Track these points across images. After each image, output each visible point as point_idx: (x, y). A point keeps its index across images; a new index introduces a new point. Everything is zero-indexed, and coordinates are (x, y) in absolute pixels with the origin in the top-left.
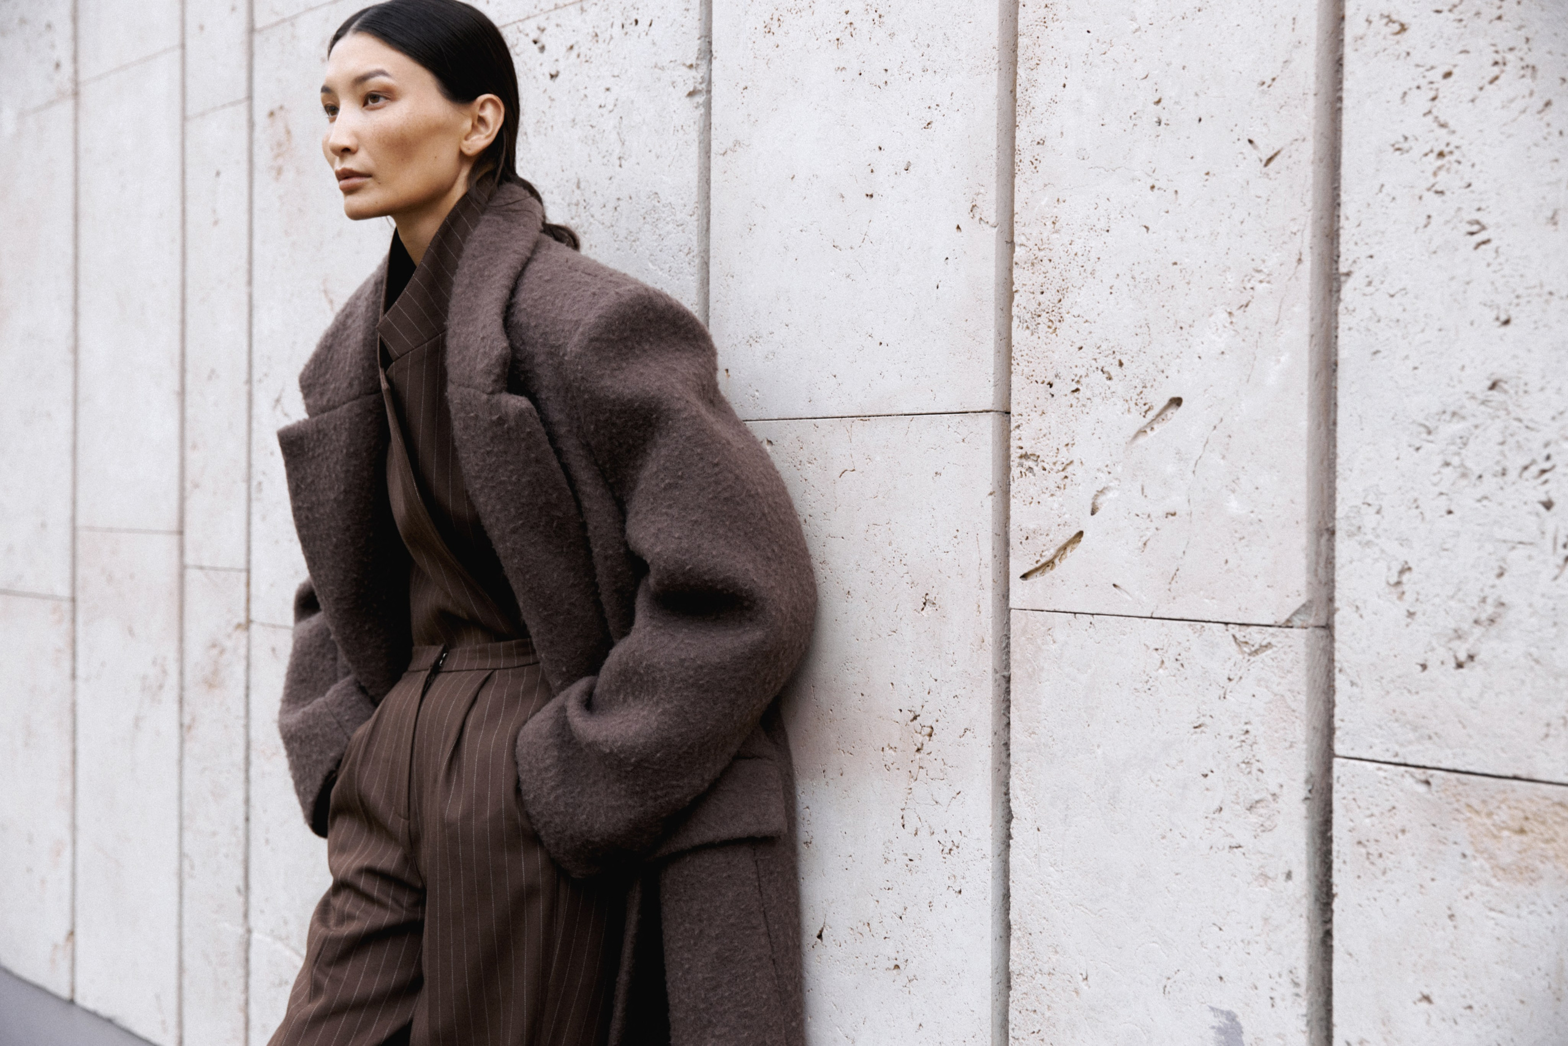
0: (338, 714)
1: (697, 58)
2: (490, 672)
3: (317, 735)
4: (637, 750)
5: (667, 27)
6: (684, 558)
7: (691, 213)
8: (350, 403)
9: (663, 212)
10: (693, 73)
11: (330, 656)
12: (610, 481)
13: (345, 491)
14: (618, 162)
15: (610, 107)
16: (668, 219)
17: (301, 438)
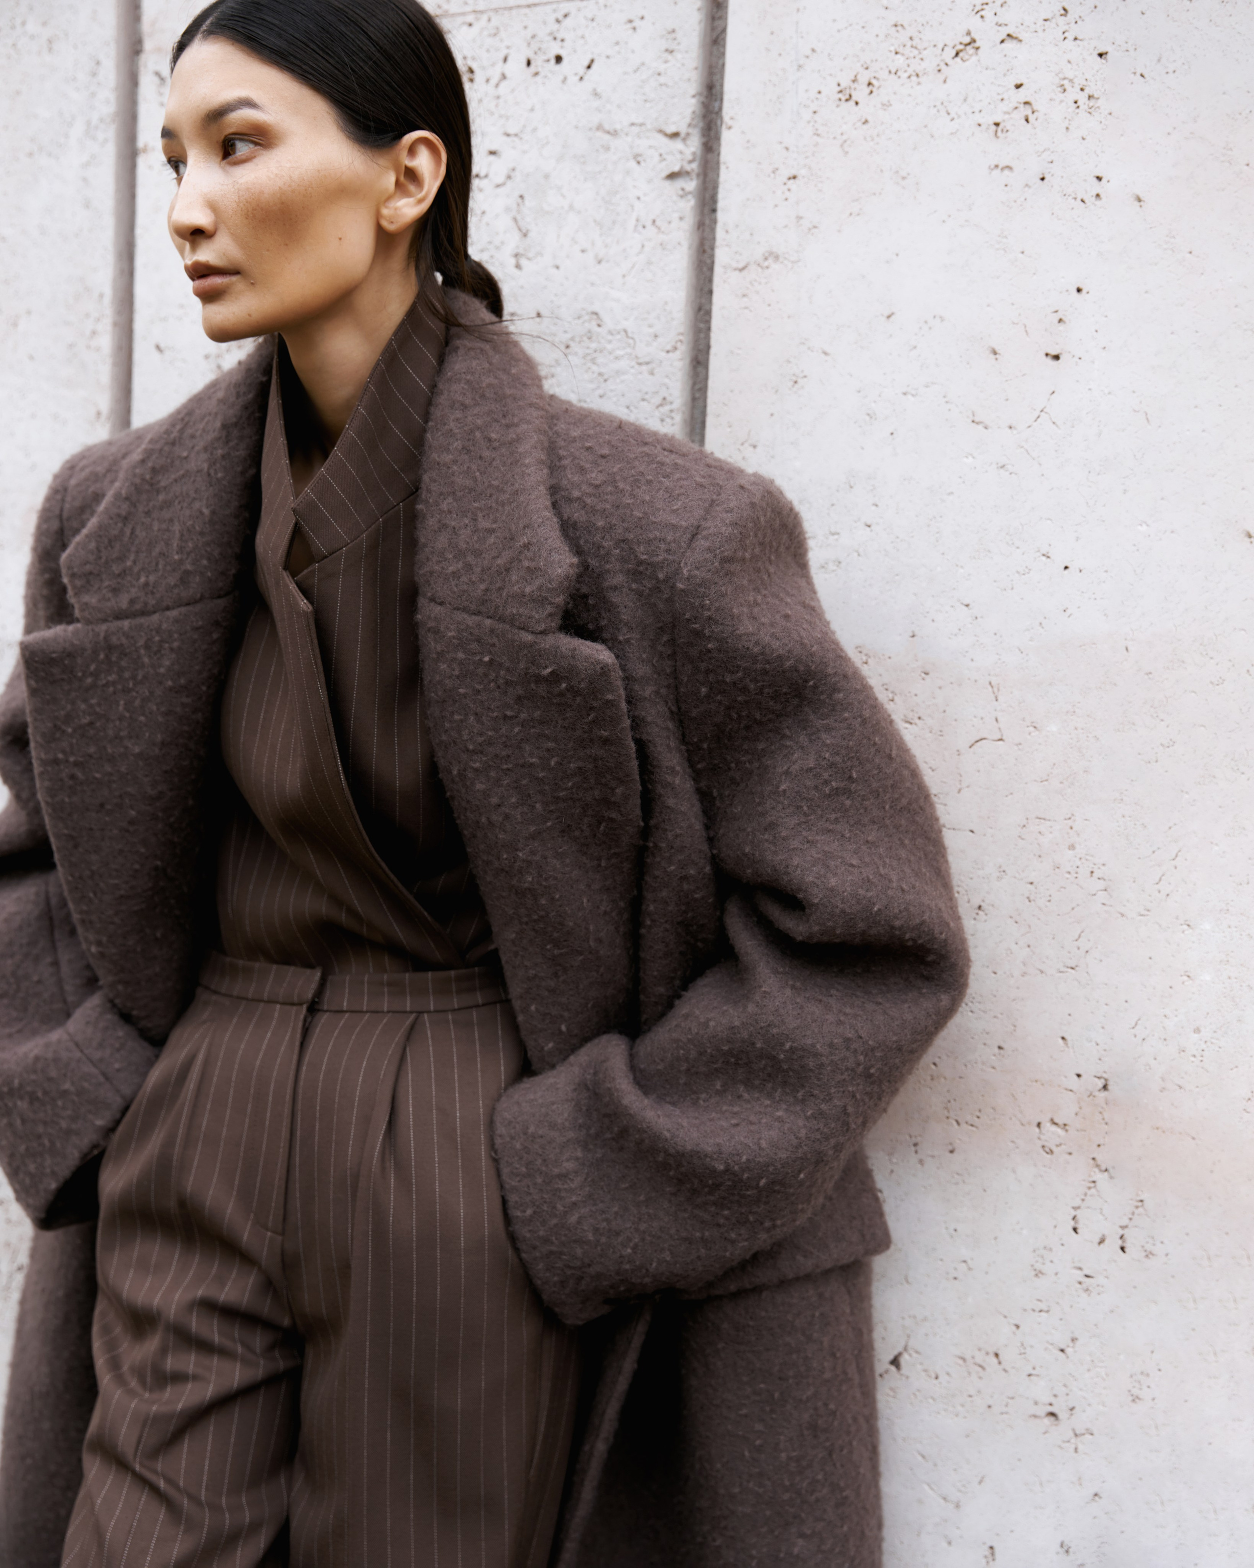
0: (101, 1060)
1: (690, 125)
2: (413, 1016)
3: (66, 1092)
4: (771, 1169)
5: (625, 73)
6: (870, 894)
7: (669, 347)
8: (183, 610)
9: (610, 342)
10: (678, 145)
11: (49, 960)
12: (699, 766)
13: (163, 744)
14: (513, 261)
15: (500, 179)
16: (620, 353)
17: (70, 655)
